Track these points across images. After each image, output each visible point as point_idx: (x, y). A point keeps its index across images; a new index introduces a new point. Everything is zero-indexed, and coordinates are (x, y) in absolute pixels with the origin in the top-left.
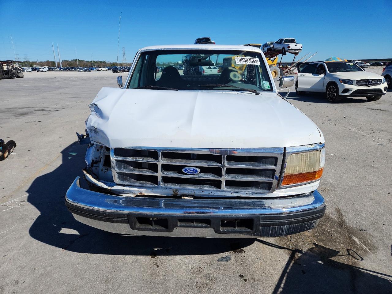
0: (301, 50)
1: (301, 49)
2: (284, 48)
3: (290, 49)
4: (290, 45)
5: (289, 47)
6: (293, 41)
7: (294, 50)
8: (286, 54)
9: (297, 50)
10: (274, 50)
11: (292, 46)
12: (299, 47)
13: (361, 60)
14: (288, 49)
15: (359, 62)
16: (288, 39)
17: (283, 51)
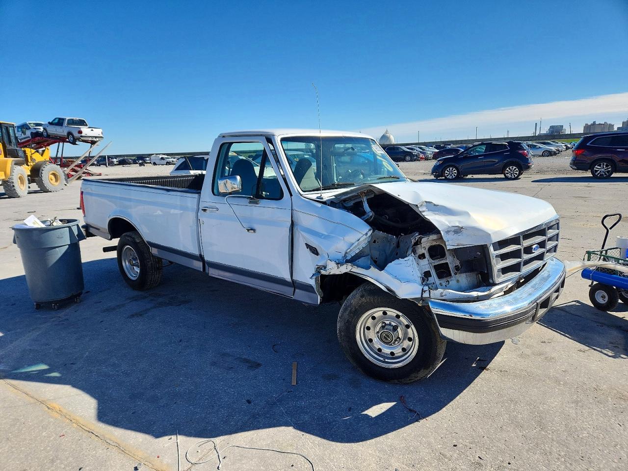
0: (101, 137)
1: (102, 135)
2: (70, 133)
3: (83, 135)
4: (82, 129)
5: (80, 132)
6: (82, 123)
7: (91, 137)
8: (77, 143)
9: (96, 137)
10: (48, 136)
11: (86, 131)
12: (97, 132)
13: (168, 154)
14: (80, 135)
15: (164, 156)
16: (73, 119)
17: (71, 139)
